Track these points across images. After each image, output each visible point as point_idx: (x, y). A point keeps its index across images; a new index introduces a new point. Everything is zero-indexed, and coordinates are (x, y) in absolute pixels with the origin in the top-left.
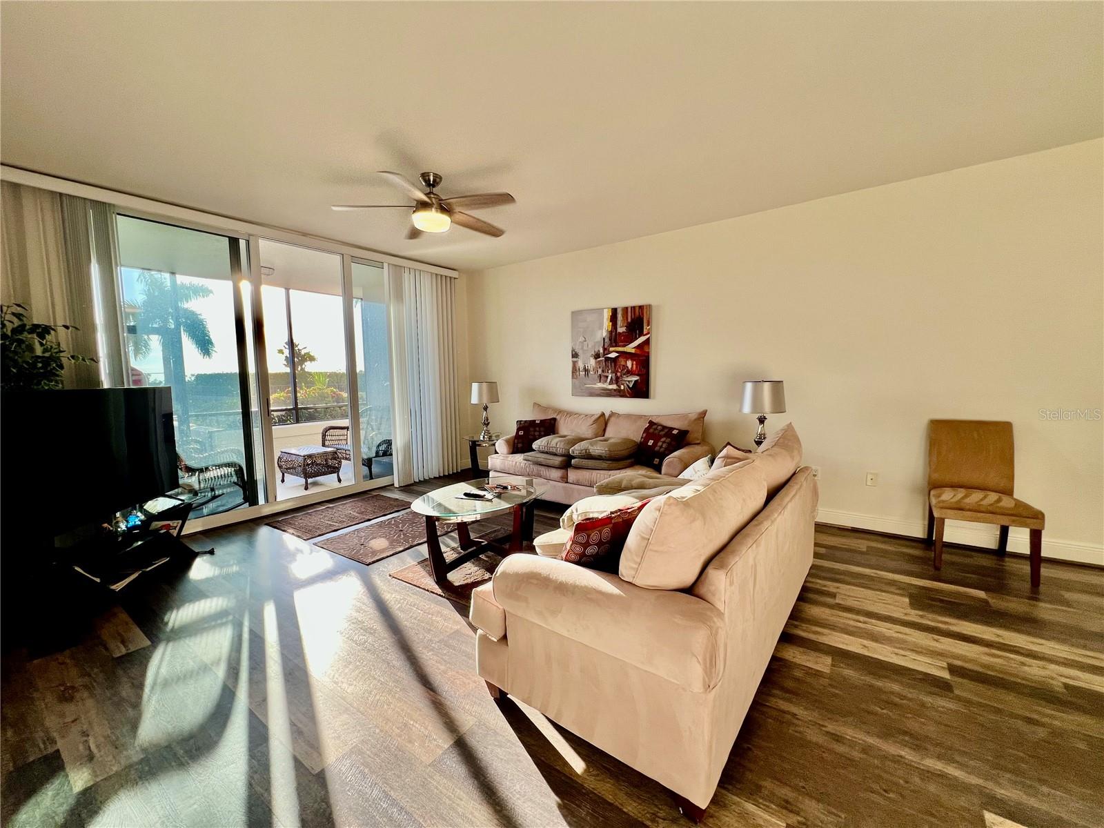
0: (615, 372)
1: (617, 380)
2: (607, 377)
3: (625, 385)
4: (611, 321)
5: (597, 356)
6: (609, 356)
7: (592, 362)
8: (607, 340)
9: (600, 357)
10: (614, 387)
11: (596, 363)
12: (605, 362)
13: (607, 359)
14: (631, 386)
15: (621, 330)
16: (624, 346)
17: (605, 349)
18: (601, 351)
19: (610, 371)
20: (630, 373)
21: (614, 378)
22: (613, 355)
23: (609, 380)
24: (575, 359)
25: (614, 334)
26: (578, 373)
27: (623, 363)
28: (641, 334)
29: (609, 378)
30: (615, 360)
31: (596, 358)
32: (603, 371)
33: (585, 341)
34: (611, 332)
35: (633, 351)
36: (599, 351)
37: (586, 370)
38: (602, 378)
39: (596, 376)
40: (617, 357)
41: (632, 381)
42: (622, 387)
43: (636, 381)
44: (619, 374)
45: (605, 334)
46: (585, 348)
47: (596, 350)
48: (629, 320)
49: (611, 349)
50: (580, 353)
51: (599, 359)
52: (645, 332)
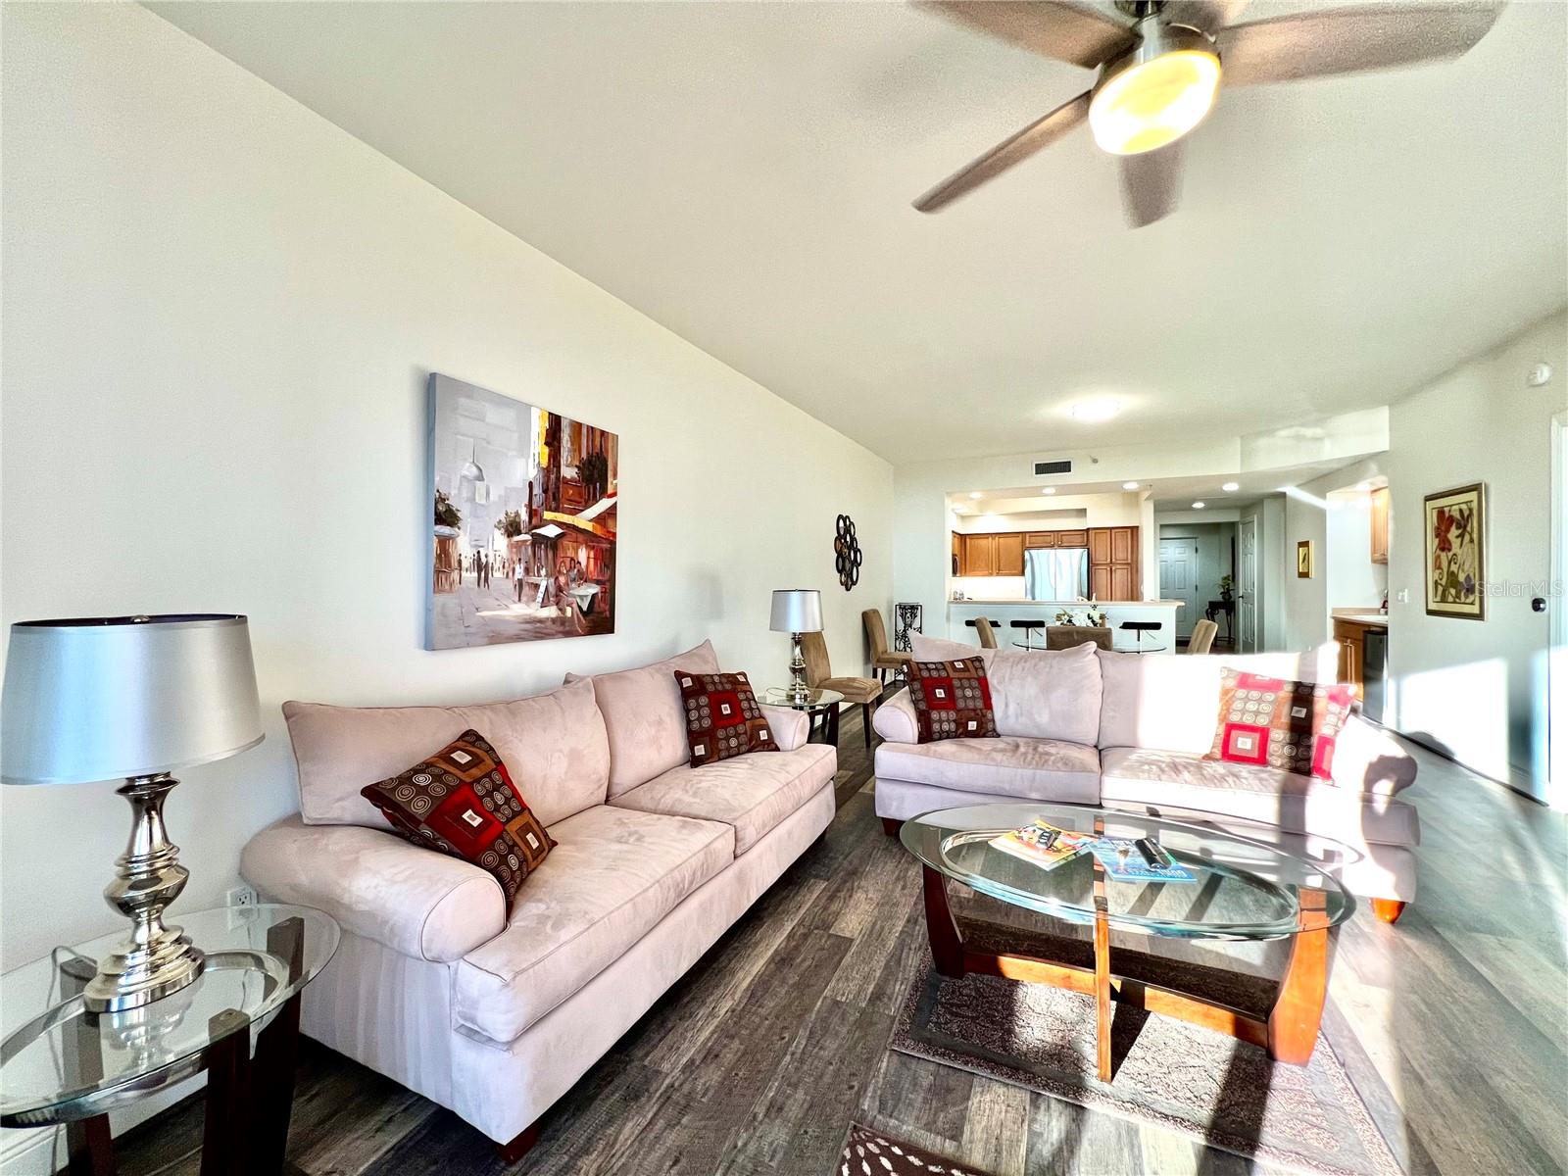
0: (554, 574)
1: (557, 596)
2: (537, 586)
3: (575, 606)
4: (546, 444)
5: (512, 528)
6: (541, 531)
7: (499, 546)
8: (537, 490)
9: (519, 533)
10: (551, 612)
11: (511, 546)
12: (533, 544)
13: (538, 540)
14: (585, 609)
15: (569, 472)
16: (574, 512)
17: (532, 513)
18: (524, 516)
19: (543, 572)
20: (583, 578)
21: (552, 590)
22: (551, 531)
23: (540, 595)
24: (445, 530)
25: (553, 477)
26: (455, 575)
27: (571, 553)
28: (604, 493)
29: (542, 589)
30: (553, 544)
31: (510, 535)
32: (527, 571)
33: (480, 478)
34: (547, 471)
35: (589, 527)
36: (517, 514)
37: (481, 567)
38: (526, 589)
39: (510, 585)
40: (560, 536)
41: (586, 596)
42: (569, 611)
43: (594, 596)
44: (562, 580)
45: (533, 473)
46: (480, 500)
47: (512, 511)
48: (584, 455)
49: (548, 515)
50: (464, 512)
51: (516, 538)
52: (610, 491)
